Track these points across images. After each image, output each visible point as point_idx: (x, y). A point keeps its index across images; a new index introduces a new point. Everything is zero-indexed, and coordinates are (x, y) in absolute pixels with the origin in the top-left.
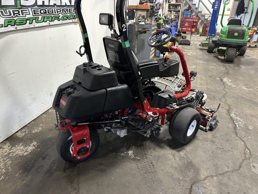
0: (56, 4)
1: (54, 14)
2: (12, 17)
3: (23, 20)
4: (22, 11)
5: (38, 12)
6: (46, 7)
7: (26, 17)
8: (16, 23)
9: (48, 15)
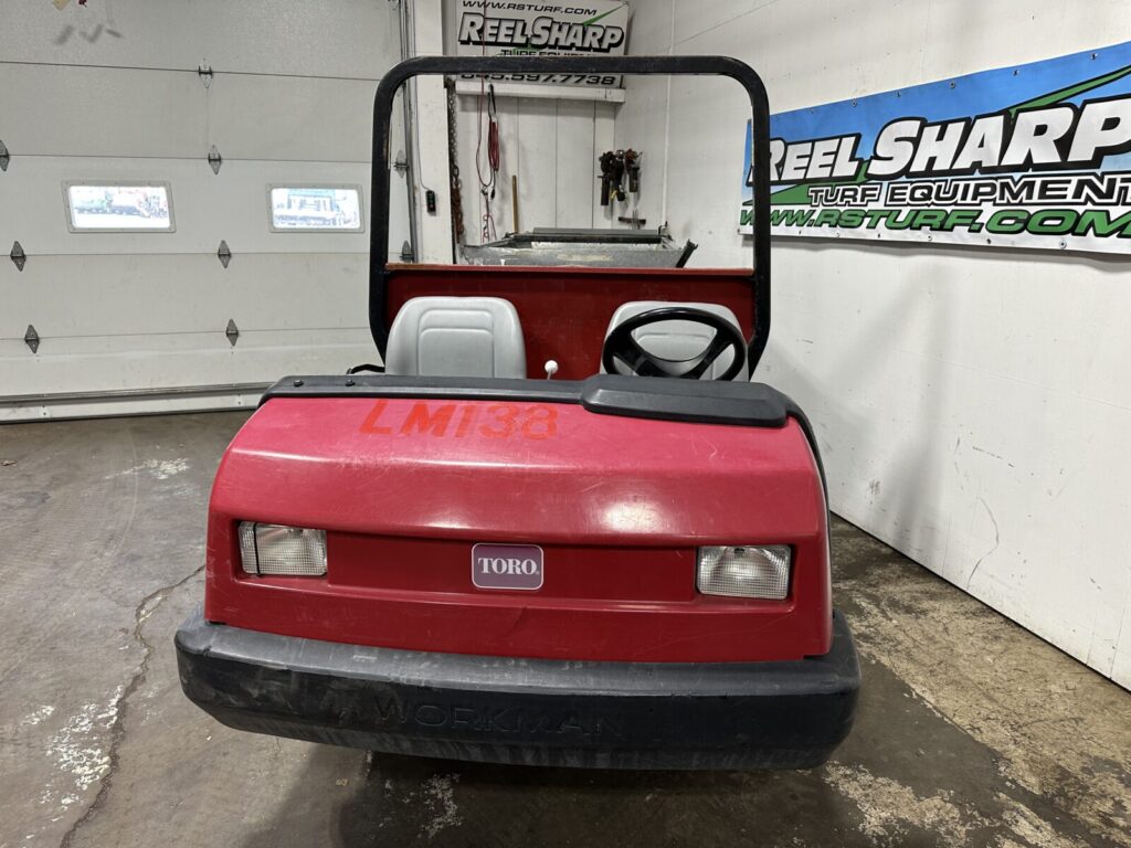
0: (980, 163)
1: (956, 204)
2: (836, 205)
3: (856, 215)
4: (864, 190)
5: (904, 194)
6: (933, 179)
7: (866, 209)
8: (840, 222)
9: (933, 207)
